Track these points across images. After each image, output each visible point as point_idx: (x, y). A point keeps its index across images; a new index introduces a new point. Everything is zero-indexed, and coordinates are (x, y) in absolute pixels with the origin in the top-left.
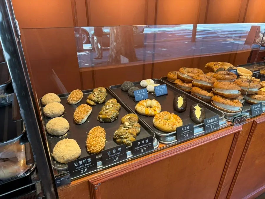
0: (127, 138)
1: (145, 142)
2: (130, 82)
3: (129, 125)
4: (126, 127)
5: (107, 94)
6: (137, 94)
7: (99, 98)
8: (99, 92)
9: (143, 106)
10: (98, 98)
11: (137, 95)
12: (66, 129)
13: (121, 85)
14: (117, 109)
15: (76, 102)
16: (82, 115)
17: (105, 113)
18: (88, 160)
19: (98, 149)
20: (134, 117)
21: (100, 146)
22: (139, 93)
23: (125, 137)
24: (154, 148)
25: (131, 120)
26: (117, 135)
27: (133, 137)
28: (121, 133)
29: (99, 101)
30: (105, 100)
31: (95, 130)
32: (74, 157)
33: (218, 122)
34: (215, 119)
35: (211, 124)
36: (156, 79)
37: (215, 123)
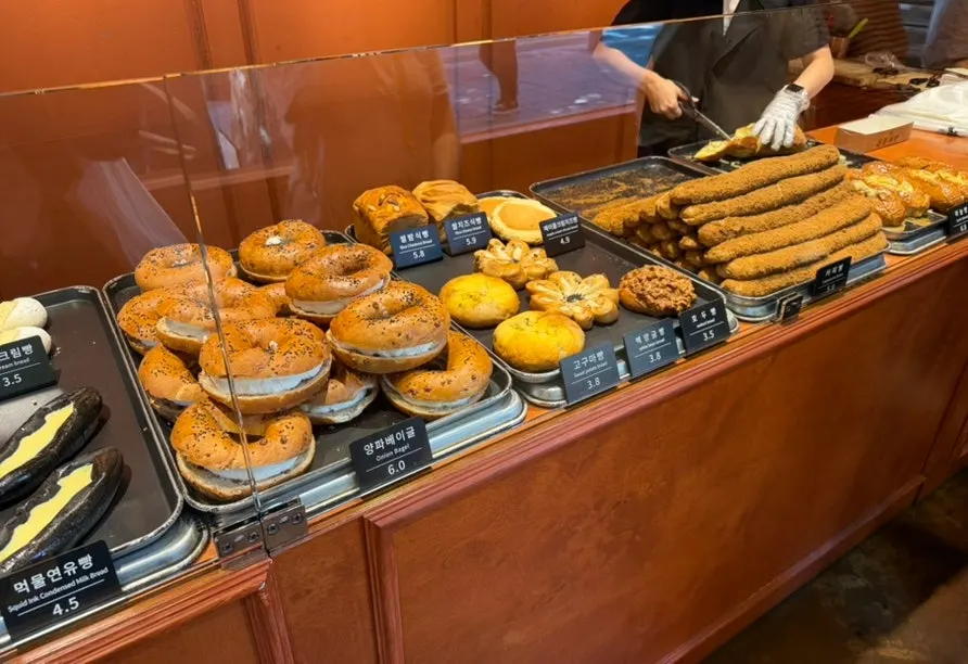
33: (105, 571)
34: (77, 564)
35: (48, 594)
36: (83, 289)
37: (80, 581)
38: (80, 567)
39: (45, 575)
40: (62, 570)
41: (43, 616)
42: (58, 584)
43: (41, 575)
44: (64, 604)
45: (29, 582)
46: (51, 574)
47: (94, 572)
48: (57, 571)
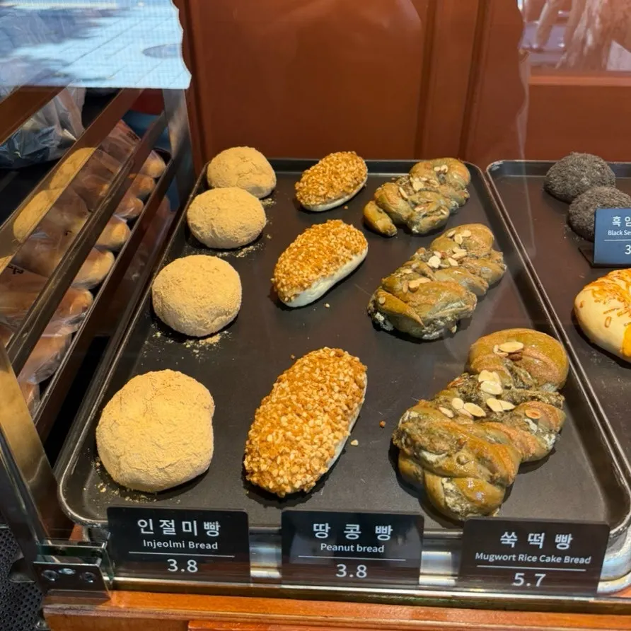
0: (450, 475)
1: (550, 542)
2: (597, 159)
3: (498, 397)
4: (478, 402)
5: (467, 196)
6: (616, 228)
7: (418, 209)
8: (435, 181)
9: (621, 305)
10: (416, 205)
11: (610, 233)
12: (218, 315)
13: (549, 165)
14: (476, 280)
15: (323, 203)
16: (307, 271)
17: (405, 290)
18: (207, 526)
19: (286, 479)
20: (543, 357)
21: (295, 469)
22: (623, 227)
23: (440, 468)
24: (602, 587)
25: (522, 372)
26: (409, 436)
27: (492, 481)
28: (429, 432)
29: (414, 219)
30: (442, 220)
31: (313, 370)
32: (163, 476)
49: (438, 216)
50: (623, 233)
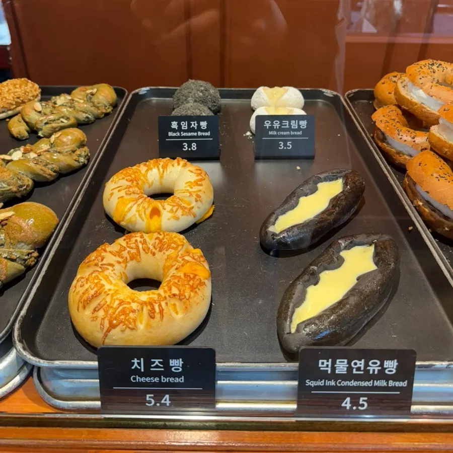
22: (180, 130)
29: (39, 126)
33: (404, 384)
34: (382, 365)
35: (344, 383)
36: (328, 93)
37: (377, 383)
38: (383, 369)
39: (349, 363)
40: (366, 365)
41: (331, 402)
42: (358, 378)
43: (346, 361)
44: (355, 402)
45: (334, 363)
46: (355, 364)
47: (394, 380)
48: (361, 364)
49: (58, 123)
50: (180, 134)
